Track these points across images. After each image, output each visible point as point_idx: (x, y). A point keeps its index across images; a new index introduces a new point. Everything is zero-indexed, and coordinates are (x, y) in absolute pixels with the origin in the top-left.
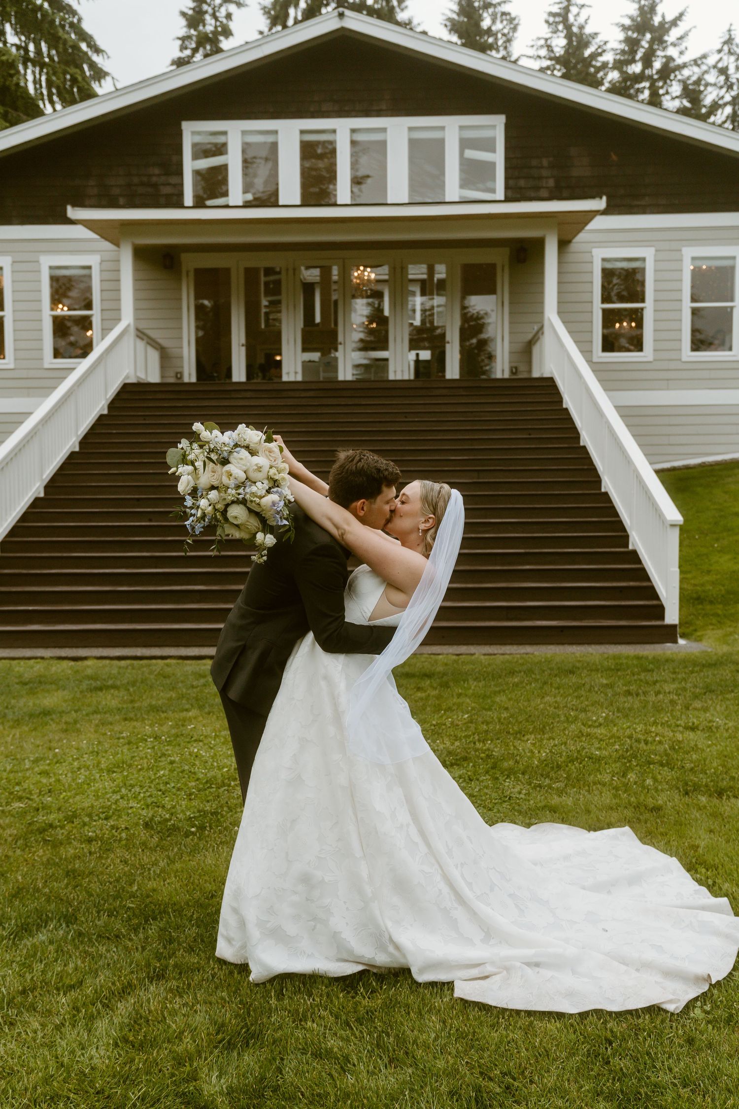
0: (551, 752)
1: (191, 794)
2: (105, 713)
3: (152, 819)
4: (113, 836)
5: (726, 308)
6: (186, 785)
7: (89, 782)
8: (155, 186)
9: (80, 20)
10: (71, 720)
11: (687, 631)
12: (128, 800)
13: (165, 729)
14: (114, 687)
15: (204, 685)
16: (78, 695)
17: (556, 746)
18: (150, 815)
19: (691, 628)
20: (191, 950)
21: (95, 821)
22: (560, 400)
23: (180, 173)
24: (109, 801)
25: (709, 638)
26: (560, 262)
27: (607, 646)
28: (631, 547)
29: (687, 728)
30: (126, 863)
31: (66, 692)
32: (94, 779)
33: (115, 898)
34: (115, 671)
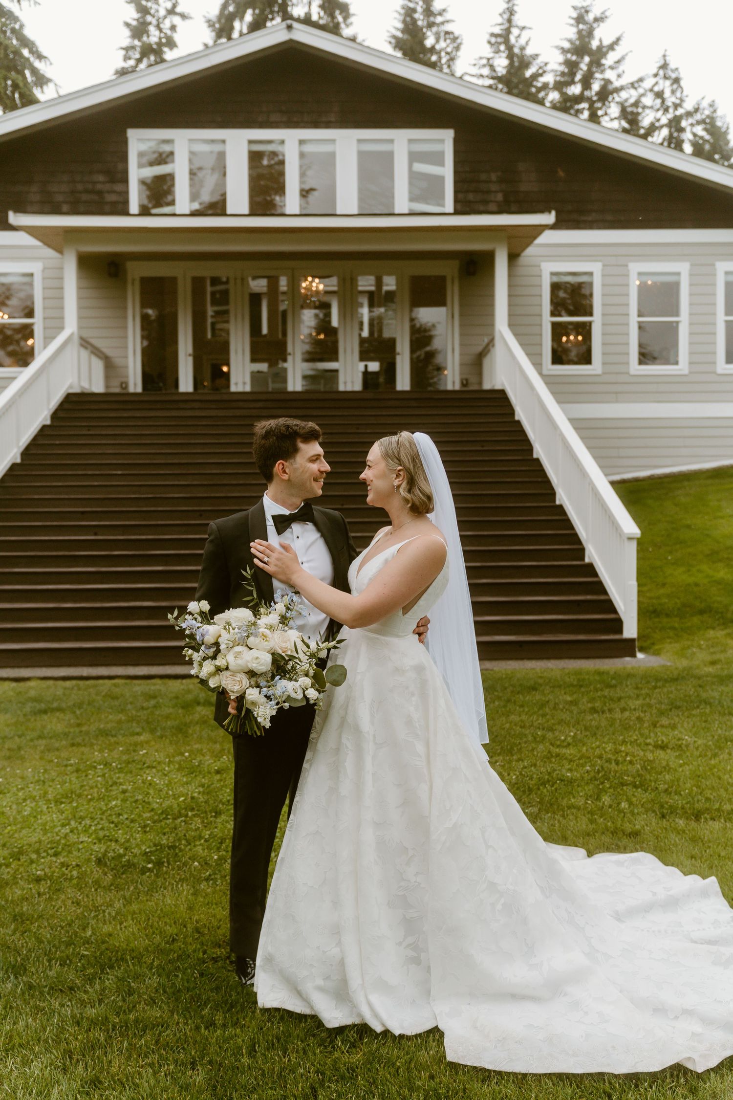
0: (521, 774)
1: (145, 826)
2: (51, 738)
3: (105, 855)
4: (63, 874)
5: (672, 322)
6: (140, 816)
7: (36, 814)
8: (100, 193)
9: (22, 26)
10: (15, 747)
11: (645, 644)
12: (79, 834)
13: (115, 754)
14: (60, 709)
15: (155, 707)
16: (21, 719)
17: (525, 767)
18: (102, 850)
19: (649, 642)
20: (153, 1002)
21: (43, 858)
22: (512, 412)
23: (125, 181)
24: (57, 835)
25: (667, 652)
26: (511, 275)
27: (567, 661)
28: (587, 560)
29: (656, 746)
30: (78, 904)
31: (8, 716)
32: (41, 811)
33: (68, 944)
34: (60, 692)
